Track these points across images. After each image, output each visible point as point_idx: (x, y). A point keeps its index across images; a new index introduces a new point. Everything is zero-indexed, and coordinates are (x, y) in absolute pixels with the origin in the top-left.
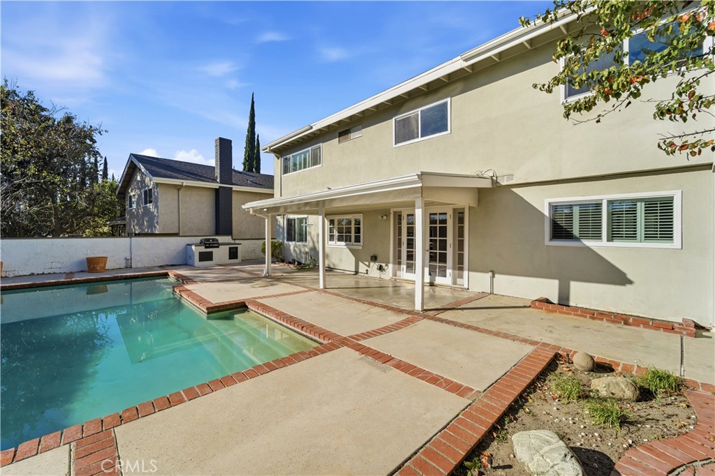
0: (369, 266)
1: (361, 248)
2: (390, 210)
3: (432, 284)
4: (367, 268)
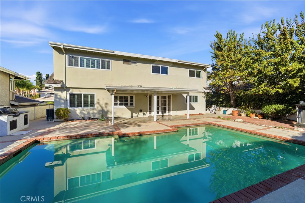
0: (138, 114)
1: (134, 107)
2: (147, 94)
3: (163, 116)
4: (137, 115)
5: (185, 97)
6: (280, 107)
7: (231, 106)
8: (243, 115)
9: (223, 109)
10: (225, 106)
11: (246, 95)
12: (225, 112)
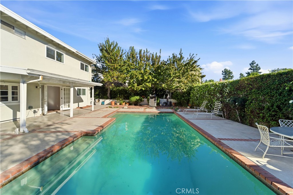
5: (77, 90)
6: (138, 97)
7: (107, 98)
8: (118, 104)
9: (101, 100)
10: (102, 98)
11: (117, 90)
12: (103, 103)
